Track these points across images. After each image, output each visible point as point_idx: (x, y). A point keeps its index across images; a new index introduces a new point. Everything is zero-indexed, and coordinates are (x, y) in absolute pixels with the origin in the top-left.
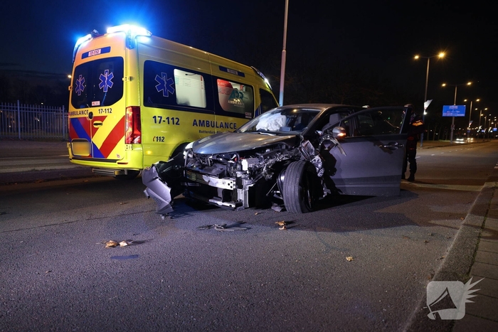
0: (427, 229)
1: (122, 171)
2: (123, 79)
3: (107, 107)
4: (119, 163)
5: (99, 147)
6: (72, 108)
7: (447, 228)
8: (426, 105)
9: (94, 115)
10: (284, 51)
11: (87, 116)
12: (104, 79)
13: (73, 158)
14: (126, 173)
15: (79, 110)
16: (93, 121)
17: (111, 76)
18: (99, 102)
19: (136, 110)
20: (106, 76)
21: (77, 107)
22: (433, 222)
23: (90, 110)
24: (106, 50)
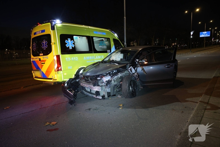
0: (184, 103)
1: (55, 83)
2: (51, 44)
3: (46, 56)
4: (53, 80)
5: (44, 73)
6: (32, 57)
7: (193, 103)
8: (192, 33)
9: (41, 59)
10: (125, 17)
11: (39, 60)
12: (43, 44)
13: (35, 78)
14: (57, 84)
15: (35, 57)
16: (41, 62)
17: (46, 43)
18: (42, 54)
19: (58, 57)
20: (44, 42)
21: (34, 56)
22: (187, 99)
23: (39, 57)
24: (43, 31)
